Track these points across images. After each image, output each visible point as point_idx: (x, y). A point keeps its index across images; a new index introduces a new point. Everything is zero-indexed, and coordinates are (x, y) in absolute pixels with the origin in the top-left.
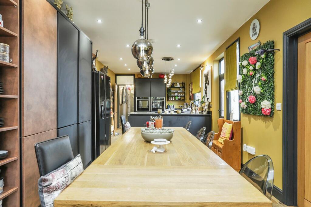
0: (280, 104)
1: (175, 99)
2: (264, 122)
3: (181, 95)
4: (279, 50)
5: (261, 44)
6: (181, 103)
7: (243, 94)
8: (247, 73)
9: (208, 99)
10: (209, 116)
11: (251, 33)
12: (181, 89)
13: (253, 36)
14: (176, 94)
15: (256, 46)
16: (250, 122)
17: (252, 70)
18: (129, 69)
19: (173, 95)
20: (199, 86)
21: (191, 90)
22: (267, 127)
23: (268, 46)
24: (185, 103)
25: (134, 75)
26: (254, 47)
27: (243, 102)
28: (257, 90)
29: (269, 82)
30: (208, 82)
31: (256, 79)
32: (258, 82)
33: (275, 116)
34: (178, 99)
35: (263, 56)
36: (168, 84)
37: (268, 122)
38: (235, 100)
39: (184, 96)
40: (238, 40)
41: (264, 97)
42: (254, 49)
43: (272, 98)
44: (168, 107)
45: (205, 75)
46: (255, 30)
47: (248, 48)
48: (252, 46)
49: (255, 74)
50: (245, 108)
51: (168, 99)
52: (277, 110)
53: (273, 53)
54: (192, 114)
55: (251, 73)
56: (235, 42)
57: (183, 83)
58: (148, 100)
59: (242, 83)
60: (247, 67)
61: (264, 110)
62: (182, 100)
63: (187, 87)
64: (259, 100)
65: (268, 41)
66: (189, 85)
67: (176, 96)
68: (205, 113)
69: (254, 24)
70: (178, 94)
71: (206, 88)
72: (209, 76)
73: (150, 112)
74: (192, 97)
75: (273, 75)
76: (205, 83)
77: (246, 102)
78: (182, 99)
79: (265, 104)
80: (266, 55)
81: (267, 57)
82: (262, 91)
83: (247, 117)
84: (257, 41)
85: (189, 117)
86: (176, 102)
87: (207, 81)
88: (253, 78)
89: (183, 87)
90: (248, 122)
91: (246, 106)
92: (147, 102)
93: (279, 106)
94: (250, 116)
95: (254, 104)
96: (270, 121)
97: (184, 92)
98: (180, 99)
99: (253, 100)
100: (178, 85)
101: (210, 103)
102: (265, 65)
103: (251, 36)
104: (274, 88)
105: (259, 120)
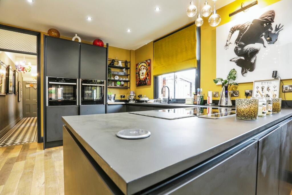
1: (115, 84)
3: (124, 79)
12: (124, 70)
14: (117, 78)
19: (112, 78)
21: (143, 71)
24: (132, 92)
25: (38, 35)
39: (129, 82)
62: (126, 87)
63: (132, 68)
67: (117, 81)
70: (120, 78)
74: (148, 82)
78: (125, 85)
98: (122, 85)
100: (120, 64)
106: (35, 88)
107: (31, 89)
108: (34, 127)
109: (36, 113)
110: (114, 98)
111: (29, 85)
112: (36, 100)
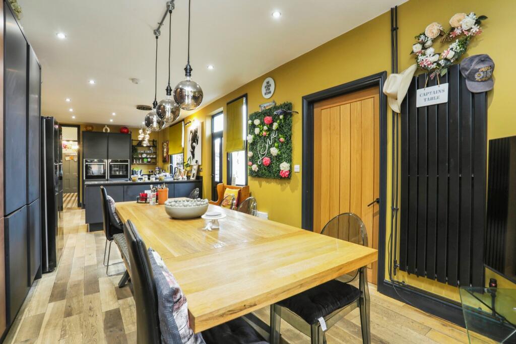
0: (299, 166)
1: (143, 161)
2: (280, 185)
3: (151, 156)
4: (298, 113)
5: (276, 104)
6: (151, 167)
7: (253, 156)
8: (260, 133)
9: (197, 162)
10: (199, 182)
11: (264, 90)
12: (151, 148)
13: (265, 94)
14: (144, 156)
15: (270, 105)
16: (261, 186)
17: (266, 130)
18: (74, 117)
19: (140, 156)
20: (181, 146)
21: (165, 150)
22: (283, 190)
23: (286, 107)
24: (157, 167)
25: (78, 126)
26: (267, 106)
27: (253, 164)
28: (274, 151)
29: (287, 144)
30: (197, 141)
31: (270, 140)
32: (273, 143)
33: (292, 178)
34: (148, 162)
35: (281, 117)
36: (144, 142)
37: (284, 185)
38: (239, 162)
39: (156, 158)
40: (246, 96)
41: (282, 159)
42: (267, 108)
43: (290, 160)
44: (133, 173)
45: (191, 132)
46: (269, 89)
47: (260, 106)
48: (265, 105)
49: (269, 134)
50: (256, 171)
51: (133, 161)
52: (296, 172)
53: (291, 115)
54: (175, 180)
55: (264, 133)
56: (242, 97)
57: (153, 141)
58: (104, 163)
59: (252, 143)
60: (259, 126)
61: (283, 172)
62: (153, 163)
63: (159, 146)
64: (274, 162)
65: (286, 102)
66: (163, 143)
67: (144, 158)
68: (192, 179)
69: (268, 83)
70: (147, 155)
71: (193, 148)
72: (199, 134)
73: (107, 180)
74: (167, 159)
75: (290, 137)
76: (191, 142)
77: (257, 164)
78: (152, 161)
79: (284, 166)
80: (284, 116)
81: (285, 118)
82: (279, 153)
83: (256, 180)
84: (272, 100)
85: (175, 184)
86: (145, 165)
87: (195, 139)
88: (267, 139)
89: (154, 146)
90: (259, 186)
91: (257, 168)
92: (102, 166)
93: (298, 168)
94: (261, 179)
95: (268, 166)
96: (287, 184)
97: (155, 153)
98: (149, 162)
99: (269, 162)
101: (199, 166)
102: (283, 126)
103: (263, 94)
104: (291, 150)
105: (272, 184)
106: (76, 160)
107: (71, 161)
108: (75, 200)
109: (76, 188)
110: (141, 172)
111: (69, 157)
112: (76, 174)
